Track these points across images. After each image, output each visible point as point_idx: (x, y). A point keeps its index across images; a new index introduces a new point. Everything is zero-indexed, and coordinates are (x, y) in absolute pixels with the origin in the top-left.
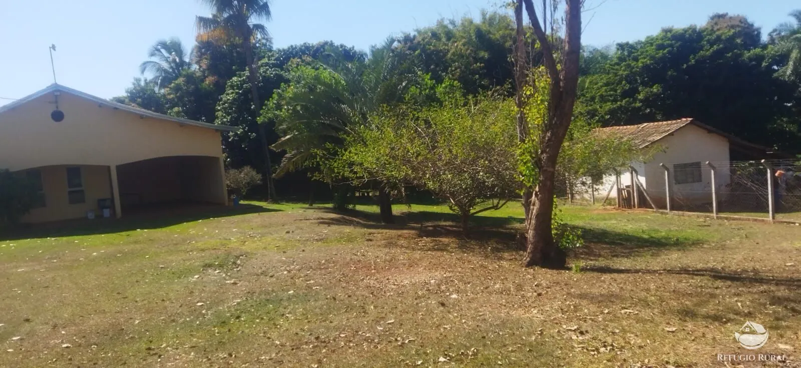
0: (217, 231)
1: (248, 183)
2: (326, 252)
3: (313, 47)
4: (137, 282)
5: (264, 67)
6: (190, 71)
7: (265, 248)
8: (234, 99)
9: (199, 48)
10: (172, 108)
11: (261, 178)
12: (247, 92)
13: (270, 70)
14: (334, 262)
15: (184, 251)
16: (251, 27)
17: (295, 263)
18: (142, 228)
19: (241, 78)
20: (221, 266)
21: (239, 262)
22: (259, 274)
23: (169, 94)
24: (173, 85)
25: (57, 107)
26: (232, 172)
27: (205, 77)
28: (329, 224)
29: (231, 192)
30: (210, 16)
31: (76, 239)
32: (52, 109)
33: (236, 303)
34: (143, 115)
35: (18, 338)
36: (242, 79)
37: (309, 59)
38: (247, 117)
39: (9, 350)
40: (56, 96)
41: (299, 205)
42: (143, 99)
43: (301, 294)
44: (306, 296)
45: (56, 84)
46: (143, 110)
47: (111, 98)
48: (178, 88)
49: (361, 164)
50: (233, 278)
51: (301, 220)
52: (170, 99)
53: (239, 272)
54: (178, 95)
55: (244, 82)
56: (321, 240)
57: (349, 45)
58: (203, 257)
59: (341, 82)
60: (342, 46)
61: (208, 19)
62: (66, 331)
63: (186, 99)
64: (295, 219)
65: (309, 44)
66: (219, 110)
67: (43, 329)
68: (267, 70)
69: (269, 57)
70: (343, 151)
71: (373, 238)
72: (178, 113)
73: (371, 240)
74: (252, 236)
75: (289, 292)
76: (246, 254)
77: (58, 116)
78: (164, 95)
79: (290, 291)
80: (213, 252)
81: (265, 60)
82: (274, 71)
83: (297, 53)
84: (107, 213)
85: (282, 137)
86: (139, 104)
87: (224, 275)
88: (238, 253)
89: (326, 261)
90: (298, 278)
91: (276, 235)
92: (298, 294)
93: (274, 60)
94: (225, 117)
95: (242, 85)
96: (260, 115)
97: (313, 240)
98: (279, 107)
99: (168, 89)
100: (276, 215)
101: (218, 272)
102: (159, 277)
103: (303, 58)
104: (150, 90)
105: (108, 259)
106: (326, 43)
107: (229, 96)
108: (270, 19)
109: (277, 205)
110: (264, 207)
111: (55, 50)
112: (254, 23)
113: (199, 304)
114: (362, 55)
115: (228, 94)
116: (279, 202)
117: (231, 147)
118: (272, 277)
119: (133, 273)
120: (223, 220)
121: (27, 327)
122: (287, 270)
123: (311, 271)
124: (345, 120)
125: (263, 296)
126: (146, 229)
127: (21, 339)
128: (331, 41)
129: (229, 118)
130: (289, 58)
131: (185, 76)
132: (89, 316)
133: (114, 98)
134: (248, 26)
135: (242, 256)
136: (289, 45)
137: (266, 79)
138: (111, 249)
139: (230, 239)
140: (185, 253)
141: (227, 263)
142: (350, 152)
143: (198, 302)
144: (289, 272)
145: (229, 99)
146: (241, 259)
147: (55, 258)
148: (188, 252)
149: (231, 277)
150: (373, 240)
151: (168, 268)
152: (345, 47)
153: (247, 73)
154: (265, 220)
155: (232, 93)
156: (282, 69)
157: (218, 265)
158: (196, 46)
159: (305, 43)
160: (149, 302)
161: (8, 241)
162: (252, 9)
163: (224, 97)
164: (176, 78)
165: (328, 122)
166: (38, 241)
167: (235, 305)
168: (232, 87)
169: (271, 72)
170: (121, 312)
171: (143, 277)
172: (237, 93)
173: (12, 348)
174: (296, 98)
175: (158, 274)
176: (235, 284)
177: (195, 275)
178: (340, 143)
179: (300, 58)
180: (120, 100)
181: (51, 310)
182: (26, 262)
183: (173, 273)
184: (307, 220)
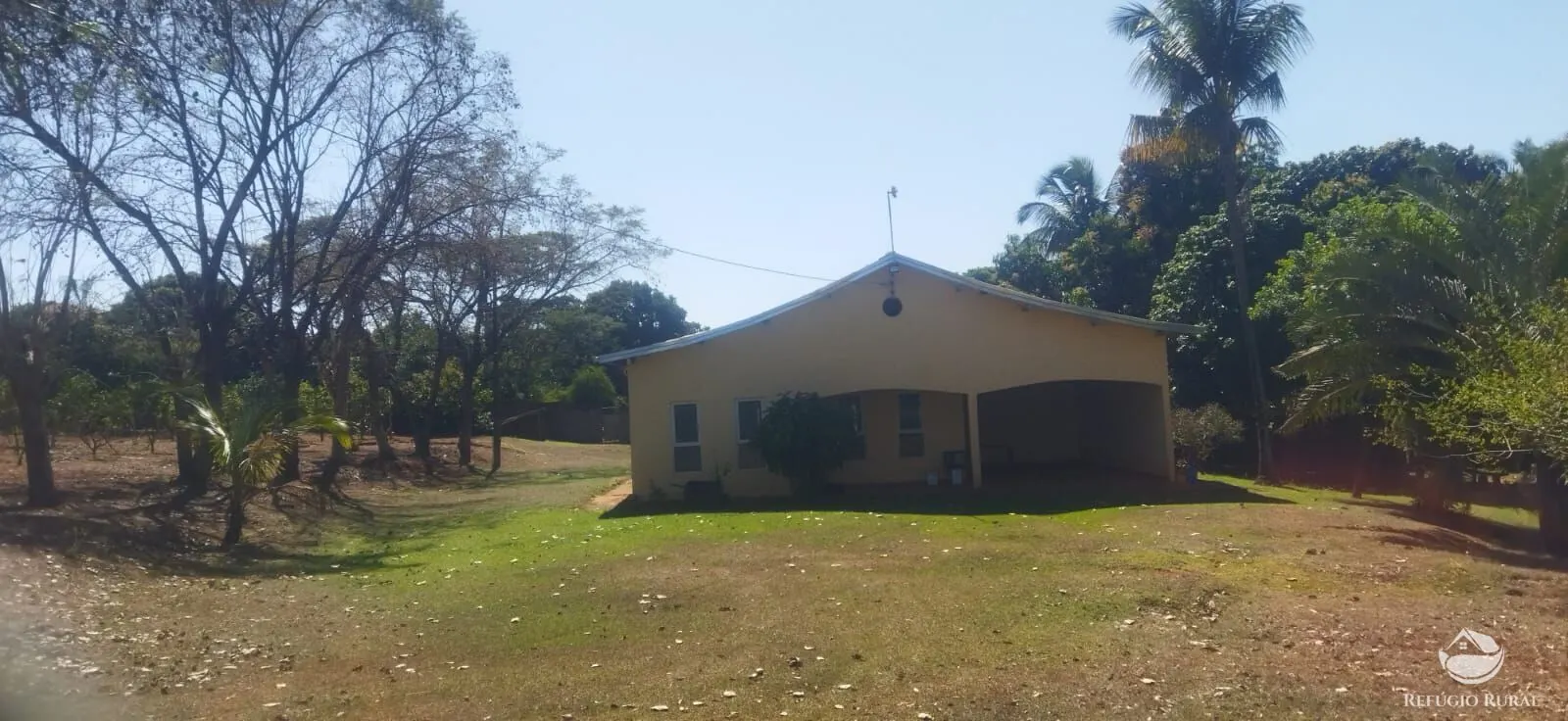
0: (1159, 533)
1: (1214, 439)
2: (1411, 609)
3: (1372, 154)
4: (1023, 615)
5: (1258, 204)
6: (1106, 218)
7: (1265, 582)
8: (1192, 270)
9: (1126, 173)
10: (1068, 288)
11: (1242, 429)
12: (1219, 255)
13: (1272, 208)
14: (1435, 636)
15: (1100, 566)
16: (1239, 124)
17: (1341, 625)
18: (1019, 512)
19: (1208, 227)
20: (1174, 607)
21: (1211, 603)
22: (1260, 636)
23: (1068, 262)
24: (1074, 245)
25: (892, 292)
26: (1182, 413)
27: (1135, 228)
28: (1408, 544)
29: (1179, 452)
30: (1158, 113)
31: (914, 520)
32: (883, 295)
33: (1221, 693)
34: (1028, 304)
35: (849, 686)
36: (1211, 228)
37: (1362, 181)
38: (1216, 306)
39: (837, 706)
40: (892, 274)
41: (1327, 493)
42: (1022, 274)
43: (1366, 697)
44: (1379, 704)
45: (893, 253)
46: (1021, 293)
47: (966, 271)
48: (1082, 253)
49: (1501, 416)
50: (1204, 636)
51: (1338, 528)
52: (1068, 272)
53: (1215, 625)
54: (1083, 264)
55: (1214, 235)
56: (1392, 578)
57: (1459, 145)
58: (1139, 583)
59: (1447, 231)
60: (1442, 147)
61: (1154, 118)
62: (920, 688)
63: (1097, 271)
64: (1324, 524)
65: (1363, 149)
66: (1159, 292)
67: (886, 679)
68: (1266, 208)
69: (1269, 182)
70: (1453, 383)
71: (1524, 589)
72: (1081, 299)
73: (1519, 593)
74: (1231, 552)
75: (1337, 690)
76: (1227, 589)
77: (892, 307)
78: (1058, 266)
79: (1340, 687)
80: (1158, 575)
81: (1262, 189)
82: (1280, 210)
83: (1333, 169)
84: (957, 477)
85: (1302, 349)
86: (1013, 283)
87: (1185, 627)
88: (1207, 584)
89: (1416, 630)
90: (1353, 661)
91: (1288, 556)
92: (1359, 696)
93: (1281, 188)
94: (1170, 305)
95: (1209, 241)
96: (1253, 303)
97: (1374, 576)
98: (1297, 285)
99: (1066, 253)
100: (1280, 510)
101: (1170, 620)
102: (1060, 612)
103: (1349, 180)
104: (1034, 256)
105: (970, 563)
106: (1404, 144)
107: (1181, 263)
108: (1281, 105)
109: (1276, 489)
110: (1251, 491)
111: (895, 196)
112: (1245, 118)
113: (1146, 681)
114: (1492, 166)
115: (1179, 260)
116: (1282, 482)
117: (1178, 363)
118: (1289, 647)
119: (1013, 597)
120: (1169, 510)
121: (858, 669)
122: (1323, 638)
123: (1382, 649)
124: (1454, 315)
125: (1277, 688)
126: (1025, 514)
127: (853, 690)
128: (1417, 139)
129: (1179, 306)
130: (1317, 181)
131: (1098, 228)
132: (953, 667)
133: (971, 271)
134: (1234, 124)
135: (1219, 592)
136: (1317, 154)
137: (1262, 227)
138: (973, 546)
139: (1186, 553)
140: (1102, 570)
141: (1189, 603)
142: (1471, 388)
143: (1142, 676)
144: (1327, 642)
145: (1182, 270)
146: (1216, 598)
147: (884, 551)
148: (1108, 568)
149: (1199, 635)
150: (1526, 594)
151: (1074, 595)
152: (1451, 148)
153: (1222, 217)
154: (1255, 521)
155: (1189, 257)
156: (1299, 205)
157: (1169, 603)
158: (1120, 170)
159: (1353, 148)
160: (1052, 660)
161: (811, 512)
162: (1244, 89)
163: (1172, 267)
164: (1081, 232)
165: (1414, 318)
166: (856, 517)
167: (1220, 697)
168: (1189, 245)
169: (1274, 213)
170: (1006, 669)
171: (1032, 607)
172: (1198, 258)
173: (842, 704)
174: (1338, 267)
175: (1056, 605)
176: (1209, 649)
177: (1127, 618)
178: (1447, 366)
179: (1341, 179)
180: (980, 275)
181: (889, 644)
182: (842, 551)
183: (1084, 608)
184: (1353, 528)
